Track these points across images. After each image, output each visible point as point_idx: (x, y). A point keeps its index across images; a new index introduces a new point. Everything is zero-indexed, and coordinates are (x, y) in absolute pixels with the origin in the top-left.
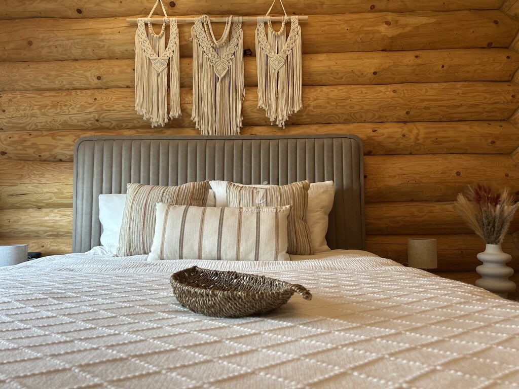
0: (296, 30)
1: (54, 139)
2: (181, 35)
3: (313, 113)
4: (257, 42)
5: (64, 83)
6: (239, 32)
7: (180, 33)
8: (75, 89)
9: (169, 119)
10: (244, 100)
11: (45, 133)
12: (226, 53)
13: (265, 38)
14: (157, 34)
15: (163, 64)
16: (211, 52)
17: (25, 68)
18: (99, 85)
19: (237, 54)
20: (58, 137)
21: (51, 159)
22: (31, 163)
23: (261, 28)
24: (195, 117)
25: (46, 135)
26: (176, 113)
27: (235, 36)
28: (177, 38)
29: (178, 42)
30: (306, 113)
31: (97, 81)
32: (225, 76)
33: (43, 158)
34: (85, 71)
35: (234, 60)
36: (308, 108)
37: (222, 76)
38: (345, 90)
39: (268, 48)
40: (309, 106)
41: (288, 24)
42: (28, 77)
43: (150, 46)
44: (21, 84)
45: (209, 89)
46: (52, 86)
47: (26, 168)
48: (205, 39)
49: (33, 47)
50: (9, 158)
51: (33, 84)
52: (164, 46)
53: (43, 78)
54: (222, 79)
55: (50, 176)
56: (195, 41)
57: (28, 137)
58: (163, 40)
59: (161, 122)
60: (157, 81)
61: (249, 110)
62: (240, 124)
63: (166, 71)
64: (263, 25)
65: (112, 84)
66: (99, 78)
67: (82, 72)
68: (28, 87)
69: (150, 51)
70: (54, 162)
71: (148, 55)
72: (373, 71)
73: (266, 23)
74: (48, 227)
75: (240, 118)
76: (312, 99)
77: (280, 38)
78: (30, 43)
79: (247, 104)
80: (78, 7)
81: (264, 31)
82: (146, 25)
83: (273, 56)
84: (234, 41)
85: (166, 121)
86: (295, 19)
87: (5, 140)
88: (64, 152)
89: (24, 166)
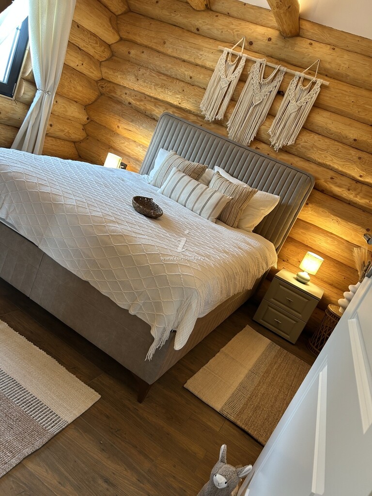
0: (316, 90)
1: (155, 105)
2: (245, 68)
3: (300, 150)
4: (288, 89)
5: (173, 74)
6: (280, 78)
7: (245, 66)
8: (177, 79)
9: (215, 119)
10: (262, 124)
11: (153, 100)
12: (266, 89)
13: (295, 88)
14: (232, 62)
15: (226, 83)
16: (257, 86)
17: (157, 57)
18: (189, 82)
19: (272, 93)
20: (157, 105)
21: (150, 116)
22: (140, 114)
23: (296, 80)
24: (229, 123)
25: (153, 102)
26: (220, 117)
27: (277, 80)
28: (242, 69)
29: (241, 72)
30: (295, 148)
31: (189, 79)
32: (258, 105)
33: (147, 114)
34: (186, 71)
35: (268, 96)
36: (298, 146)
37: (256, 104)
38: (328, 143)
39: (293, 96)
40: (299, 144)
41: (314, 83)
42: (157, 63)
43: (224, 69)
44: (152, 65)
45: (245, 110)
46: (166, 72)
47: (136, 117)
48: (257, 76)
49: (165, 46)
50: (132, 107)
51: (157, 68)
52: (232, 71)
53: (163, 67)
54: (255, 106)
55: (145, 127)
56: (251, 75)
57: (144, 99)
58: (233, 67)
59: (210, 119)
60: (219, 93)
61: (262, 132)
62: (252, 139)
63: (226, 88)
64: (298, 78)
65: (196, 84)
66: (191, 78)
67: (184, 70)
68: (155, 69)
69: (223, 72)
70: (151, 118)
71: (221, 75)
72: (354, 138)
73: (300, 78)
74: (135, 153)
75: (254, 134)
76: (303, 140)
77: (304, 92)
78: (165, 43)
79: (263, 127)
80: (198, 27)
81: (296, 83)
82: (228, 53)
83: (293, 103)
84: (275, 83)
85: (213, 119)
86: (320, 81)
87: (133, 96)
88: (157, 115)
89: (136, 115)
